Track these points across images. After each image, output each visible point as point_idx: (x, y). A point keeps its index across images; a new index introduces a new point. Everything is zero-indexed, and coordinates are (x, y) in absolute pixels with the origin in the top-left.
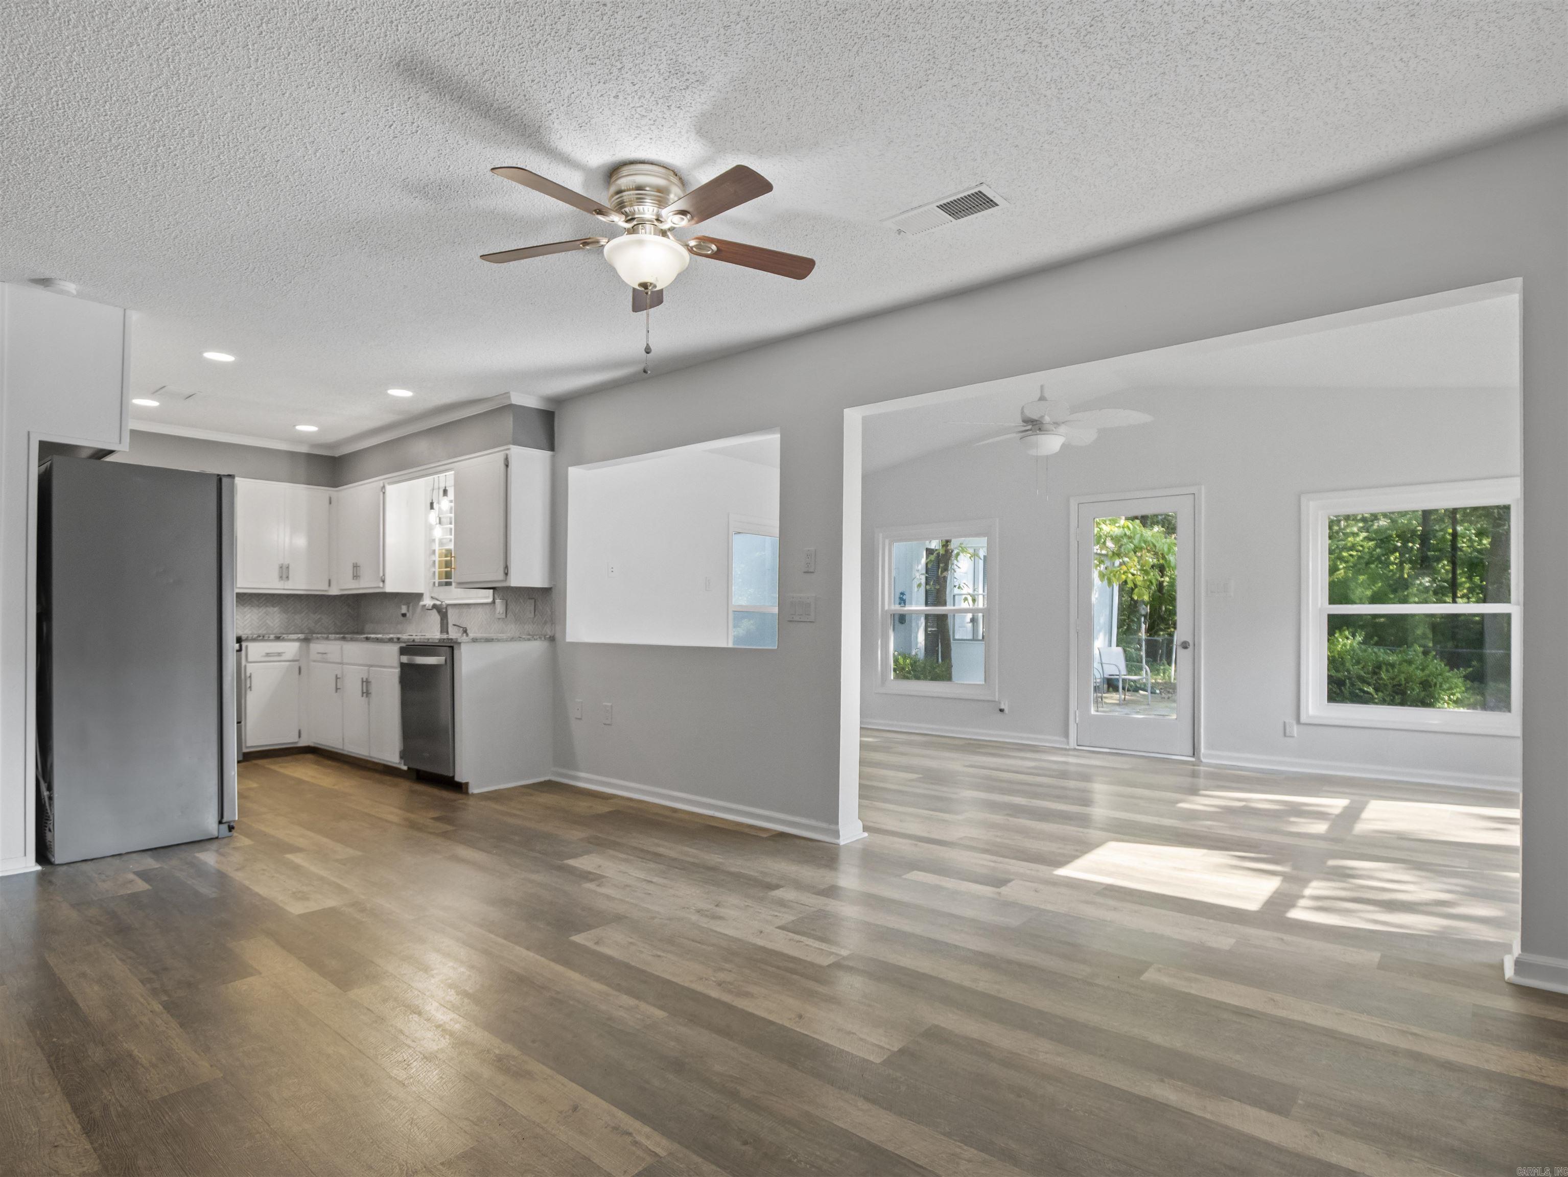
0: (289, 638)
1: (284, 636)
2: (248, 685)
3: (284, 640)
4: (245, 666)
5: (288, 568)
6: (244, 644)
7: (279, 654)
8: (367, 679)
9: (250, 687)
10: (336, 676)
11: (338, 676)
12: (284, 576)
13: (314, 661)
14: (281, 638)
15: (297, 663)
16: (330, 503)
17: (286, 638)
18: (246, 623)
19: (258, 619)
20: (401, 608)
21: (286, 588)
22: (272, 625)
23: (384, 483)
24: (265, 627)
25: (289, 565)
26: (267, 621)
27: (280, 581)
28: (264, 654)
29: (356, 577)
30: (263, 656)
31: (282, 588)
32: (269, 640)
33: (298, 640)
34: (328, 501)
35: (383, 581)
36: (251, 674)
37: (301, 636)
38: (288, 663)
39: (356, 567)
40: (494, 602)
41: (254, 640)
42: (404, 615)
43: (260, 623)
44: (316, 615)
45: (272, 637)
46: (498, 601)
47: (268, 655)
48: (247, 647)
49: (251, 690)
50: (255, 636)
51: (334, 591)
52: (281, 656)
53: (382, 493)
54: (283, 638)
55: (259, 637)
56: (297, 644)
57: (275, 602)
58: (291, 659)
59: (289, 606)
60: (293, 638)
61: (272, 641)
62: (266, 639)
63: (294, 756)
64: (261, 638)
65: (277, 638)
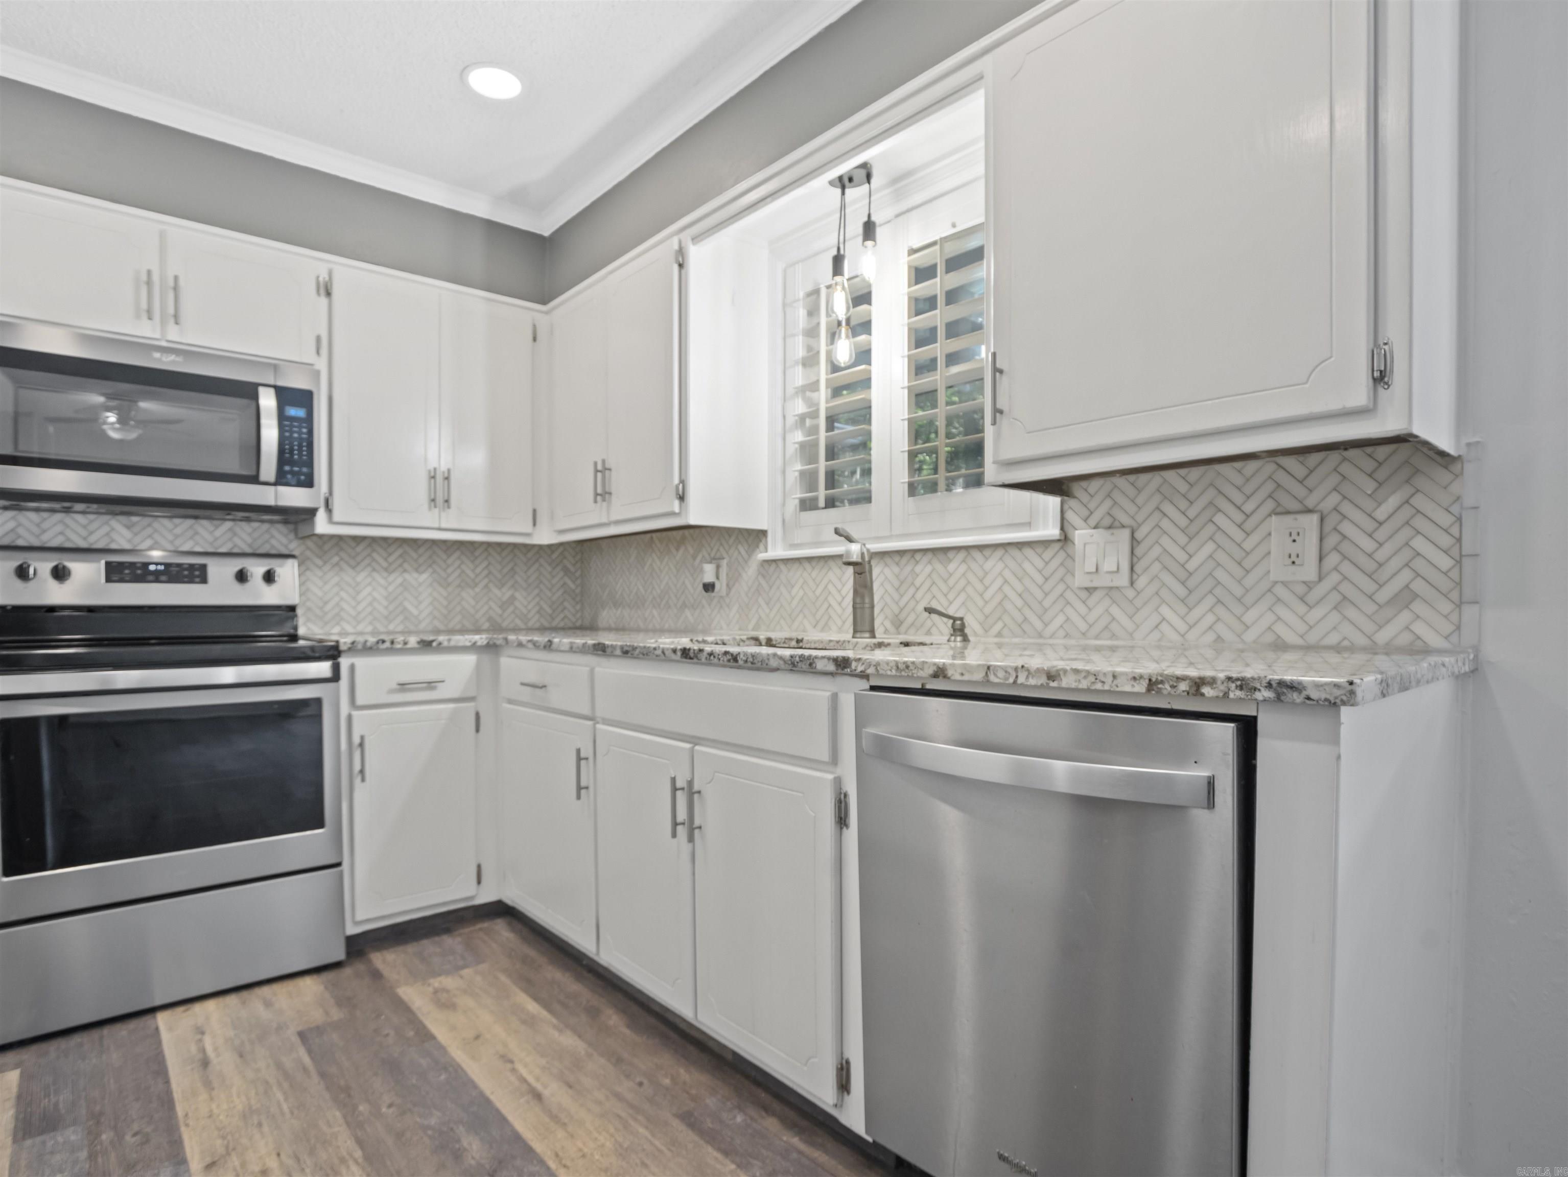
0: (452, 643)
1: (441, 638)
2: (357, 767)
3: (441, 649)
4: (350, 718)
5: (447, 478)
6: (345, 662)
7: (430, 685)
8: (690, 783)
9: (362, 772)
10: (578, 751)
11: (583, 755)
12: (440, 500)
13: (510, 702)
14: (434, 644)
15: (472, 704)
16: (535, 339)
17: (445, 644)
18: (360, 608)
19: (386, 598)
20: (702, 571)
21: (443, 525)
22: (415, 612)
23: (680, 242)
24: (401, 618)
25: (449, 471)
26: (407, 604)
27: (430, 509)
28: (395, 686)
29: (603, 495)
30: (391, 691)
31: (436, 525)
32: (405, 650)
33: (474, 648)
34: (531, 337)
35: (682, 498)
36: (362, 738)
37: (481, 639)
38: (451, 706)
39: (602, 471)
40: (1065, 539)
41: (368, 650)
42: (709, 587)
43: (391, 608)
44: (504, 590)
45: (413, 641)
46: (1081, 535)
47: (403, 687)
48: (352, 668)
49: (363, 780)
50: (372, 640)
51: (544, 537)
52: (434, 688)
53: (676, 267)
54: (440, 644)
55: (380, 642)
56: (470, 659)
57: (421, 560)
58: (456, 695)
59: (450, 570)
60: (461, 644)
61: (412, 651)
62: (399, 646)
63: (466, 930)
64: (387, 645)
65: (426, 645)
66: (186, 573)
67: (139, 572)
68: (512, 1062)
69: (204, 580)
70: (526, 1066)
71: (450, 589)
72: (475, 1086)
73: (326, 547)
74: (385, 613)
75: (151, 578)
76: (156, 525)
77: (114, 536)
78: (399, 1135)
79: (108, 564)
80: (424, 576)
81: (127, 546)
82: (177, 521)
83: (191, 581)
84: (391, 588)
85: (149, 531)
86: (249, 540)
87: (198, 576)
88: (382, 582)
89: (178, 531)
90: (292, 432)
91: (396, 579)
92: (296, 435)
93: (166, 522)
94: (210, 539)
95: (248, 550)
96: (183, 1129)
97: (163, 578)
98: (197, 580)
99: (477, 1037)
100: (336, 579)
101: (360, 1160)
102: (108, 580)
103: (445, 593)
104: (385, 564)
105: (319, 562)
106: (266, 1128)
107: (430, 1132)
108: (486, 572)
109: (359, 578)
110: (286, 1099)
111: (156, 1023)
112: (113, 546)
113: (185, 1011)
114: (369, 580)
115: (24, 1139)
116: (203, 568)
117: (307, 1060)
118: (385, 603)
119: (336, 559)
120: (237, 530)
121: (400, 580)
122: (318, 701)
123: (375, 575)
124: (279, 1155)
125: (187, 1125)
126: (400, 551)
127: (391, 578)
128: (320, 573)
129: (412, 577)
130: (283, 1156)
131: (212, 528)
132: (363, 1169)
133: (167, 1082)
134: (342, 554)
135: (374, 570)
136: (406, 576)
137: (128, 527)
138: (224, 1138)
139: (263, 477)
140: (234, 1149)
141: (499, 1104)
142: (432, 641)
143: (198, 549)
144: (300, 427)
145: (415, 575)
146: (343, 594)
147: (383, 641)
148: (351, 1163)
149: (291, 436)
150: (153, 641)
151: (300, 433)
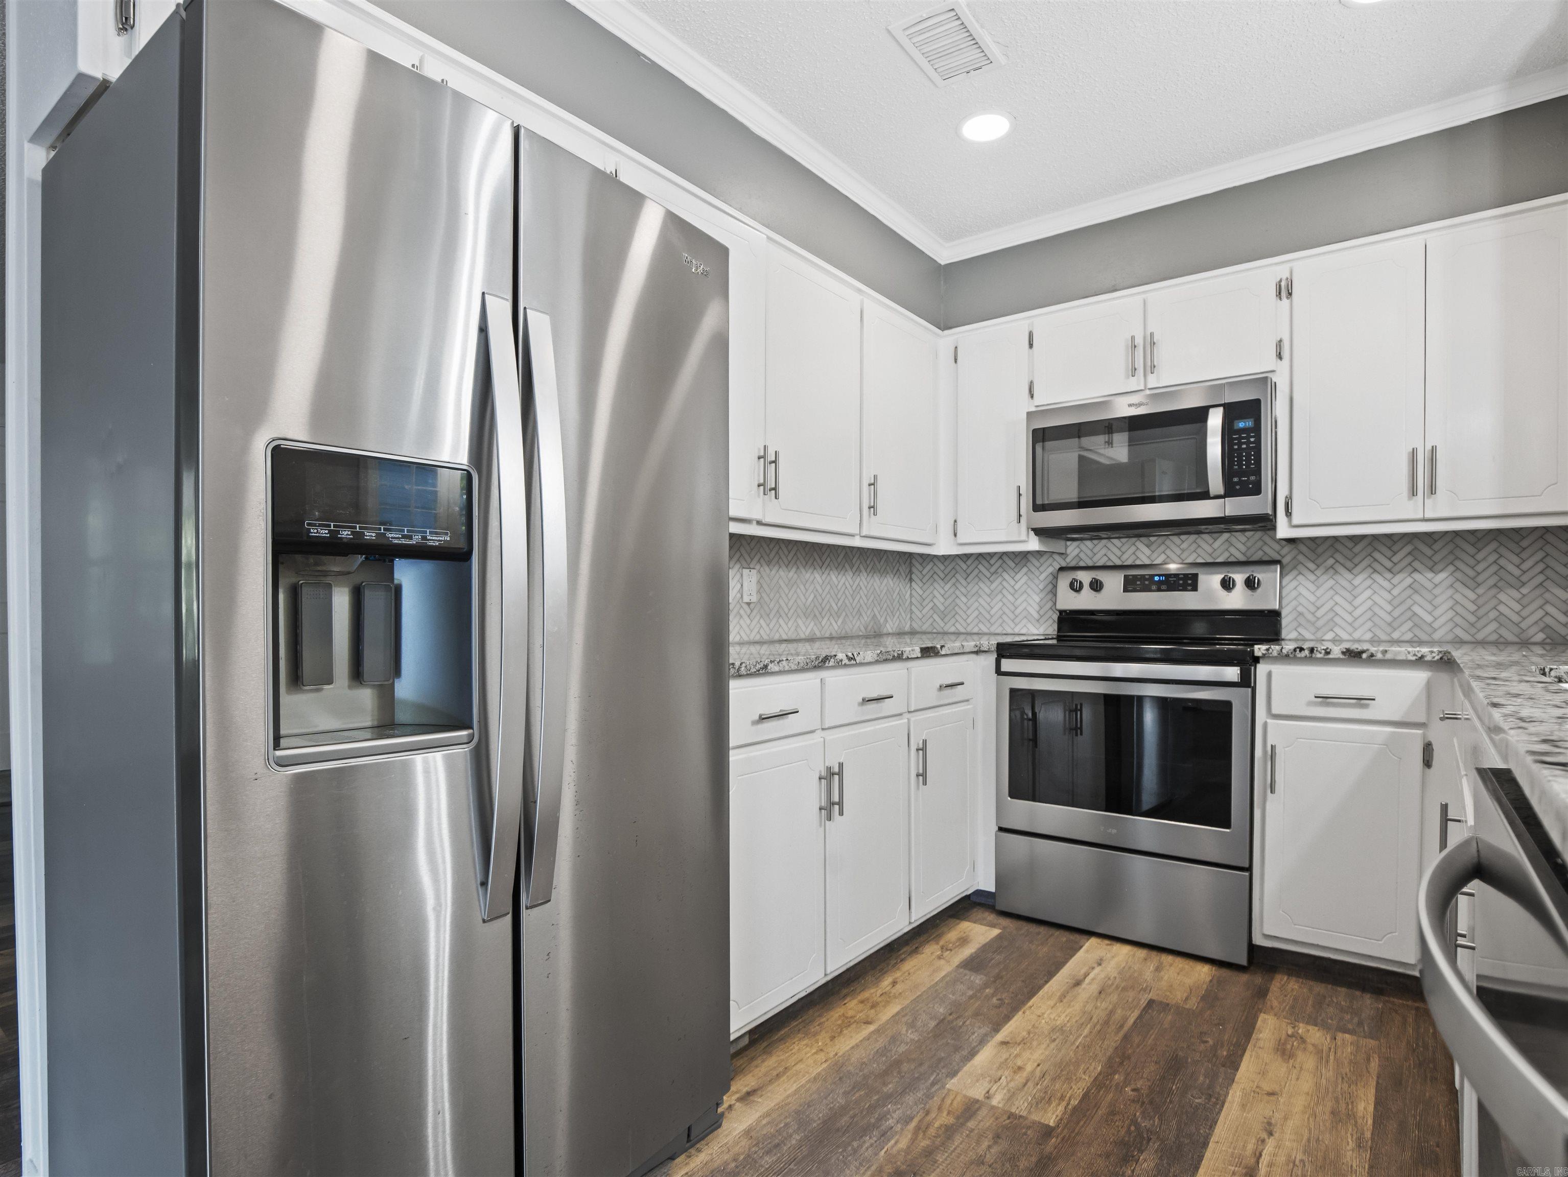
0: (1389, 656)
1: (1374, 649)
3: (1376, 661)
4: (1265, 725)
7: (1361, 701)
12: (1423, 486)
14: (1364, 656)
15: (1419, 731)
17: (1379, 656)
18: (1357, 613)
21: (1429, 515)
26: (1417, 609)
28: (1314, 698)
30: (1310, 704)
31: (1420, 516)
32: (1327, 658)
33: (1420, 662)
36: (1273, 748)
37: (1430, 652)
38: (1389, 729)
41: (1285, 657)
43: (1396, 613)
45: (1336, 652)
47: (1325, 700)
48: (1269, 675)
49: (1273, 792)
52: (1366, 706)
54: (1372, 655)
55: (1298, 650)
56: (1420, 677)
57: (1437, 558)
58: (1396, 718)
59: (1479, 568)
60: (1401, 657)
61: (1336, 661)
62: (1319, 656)
63: (1397, 1001)
64: (1307, 652)
65: (1353, 656)
66: (1181, 582)
67: (1147, 582)
68: (1271, 1134)
69: (1195, 588)
70: (1278, 1147)
71: (1480, 591)
72: (1212, 1127)
73: (1320, 550)
74: (1389, 619)
75: (1154, 587)
76: (1168, 542)
77: (1139, 554)
78: (1112, 1113)
79: (1126, 577)
80: (1442, 575)
81: (1147, 562)
82: (1183, 537)
83: (1185, 590)
84: (1395, 592)
85: (1163, 547)
86: (1243, 549)
87: (1190, 585)
88: (1386, 584)
89: (1184, 546)
90: (1240, 444)
91: (1403, 580)
92: (1244, 446)
93: (1175, 539)
94: (1210, 550)
95: (1242, 558)
96: (1020, 1013)
97: (1164, 587)
98: (1190, 588)
99: (1271, 1094)
100: (1331, 582)
101: (1070, 1107)
102: (1126, 590)
103: (1472, 596)
104: (1389, 564)
105: (1312, 566)
106: (1053, 1045)
107: (1133, 1128)
108: (1541, 566)
109: (1357, 581)
110: (1086, 1037)
111: (1085, 944)
112: (1138, 562)
113: (1107, 945)
114: (1369, 582)
115: (961, 968)
116: (1195, 577)
117: (1131, 1021)
118: (1389, 608)
119: (1331, 561)
120: (1233, 540)
121: (1409, 581)
122: (1228, 705)
123: (1376, 576)
124: (1038, 1065)
125: (1024, 1013)
126: (1409, 548)
127: (1395, 580)
128: (1312, 577)
129: (1425, 578)
130: (1039, 1068)
131: (1211, 541)
132: (1064, 1113)
133: (1047, 982)
134: (1338, 556)
135: (1375, 571)
136: (1416, 576)
137: (1148, 546)
138: (1029, 1033)
139: (1212, 492)
140: (1024, 1044)
141: (1208, 1154)
142: (1363, 652)
143: (1200, 560)
144: (1248, 438)
145: (1430, 575)
146: (1337, 598)
147: (1302, 649)
148: (1064, 1103)
149: (1240, 448)
150: (1185, 641)
151: (1249, 442)
